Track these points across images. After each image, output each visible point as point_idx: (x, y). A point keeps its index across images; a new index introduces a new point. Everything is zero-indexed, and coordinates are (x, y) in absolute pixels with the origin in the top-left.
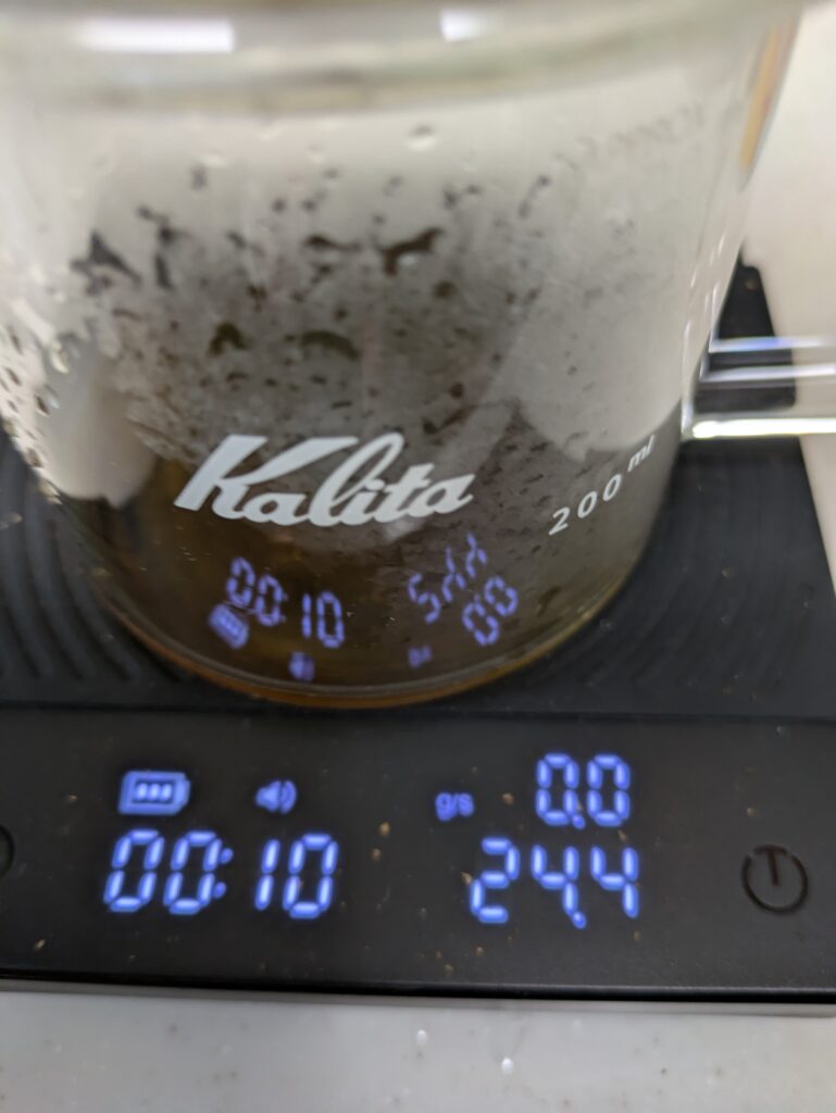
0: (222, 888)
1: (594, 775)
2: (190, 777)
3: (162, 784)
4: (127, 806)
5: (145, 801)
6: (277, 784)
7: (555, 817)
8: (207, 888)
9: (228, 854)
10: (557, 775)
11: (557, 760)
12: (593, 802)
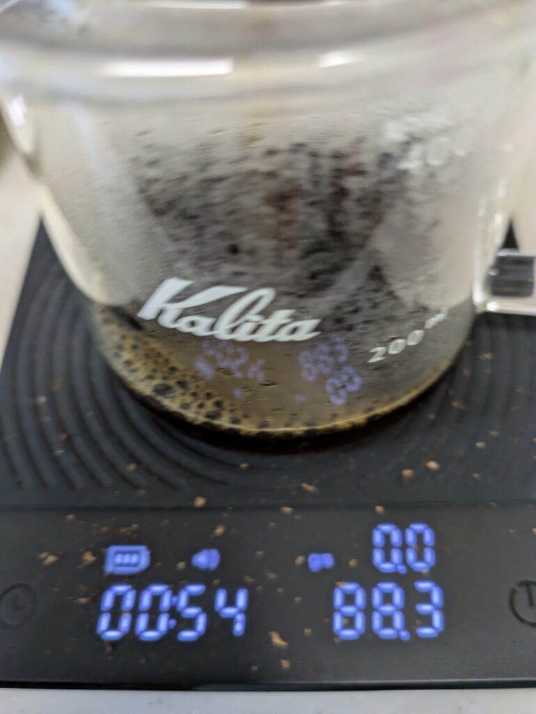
0: (172, 623)
1: (410, 537)
2: (149, 548)
3: (131, 553)
4: (109, 568)
5: (121, 565)
6: (205, 552)
7: (387, 567)
10: (387, 538)
11: (386, 528)
12: (411, 556)
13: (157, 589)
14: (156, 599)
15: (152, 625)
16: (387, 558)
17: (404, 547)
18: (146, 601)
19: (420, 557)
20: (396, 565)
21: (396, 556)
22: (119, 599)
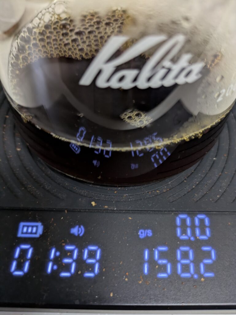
0: (55, 267)
1: (197, 222)
2: (43, 224)
3: (33, 227)
4: (20, 235)
5: (27, 233)
6: (77, 227)
7: (184, 237)
8: (50, 267)
9: (58, 254)
10: (183, 221)
11: (183, 216)
12: (198, 232)
16: (184, 232)
17: (193, 227)
19: (203, 232)
20: (189, 238)
21: (189, 231)
22: (24, 252)
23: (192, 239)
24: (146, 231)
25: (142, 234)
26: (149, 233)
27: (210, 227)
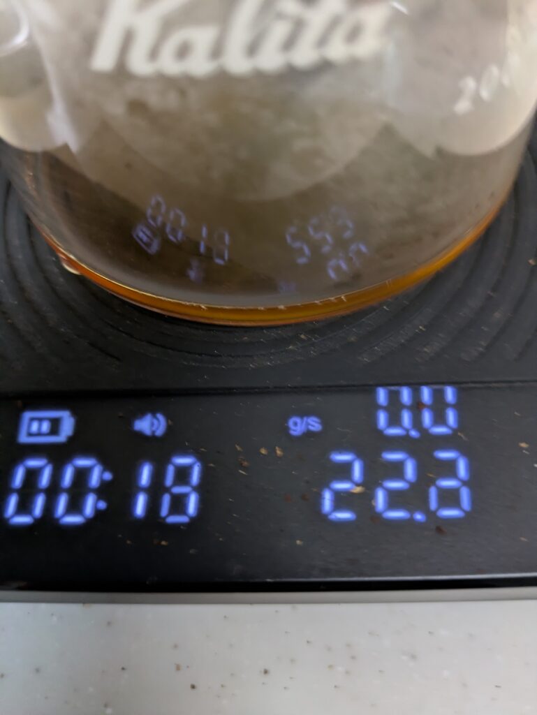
0: (103, 504)
1: (426, 395)
2: (75, 414)
4: (23, 438)
5: (38, 434)
6: (149, 416)
7: (394, 432)
8: (90, 504)
9: (108, 476)
10: (394, 395)
12: (427, 417)
13: (82, 462)
14: (82, 475)
15: (75, 506)
16: (394, 420)
17: (417, 407)
18: (68, 477)
19: (440, 419)
20: (407, 430)
21: (406, 418)
22: (32, 475)
23: (413, 433)
24: (305, 419)
25: (297, 426)
26: (313, 423)
27: (457, 406)
